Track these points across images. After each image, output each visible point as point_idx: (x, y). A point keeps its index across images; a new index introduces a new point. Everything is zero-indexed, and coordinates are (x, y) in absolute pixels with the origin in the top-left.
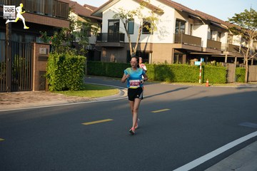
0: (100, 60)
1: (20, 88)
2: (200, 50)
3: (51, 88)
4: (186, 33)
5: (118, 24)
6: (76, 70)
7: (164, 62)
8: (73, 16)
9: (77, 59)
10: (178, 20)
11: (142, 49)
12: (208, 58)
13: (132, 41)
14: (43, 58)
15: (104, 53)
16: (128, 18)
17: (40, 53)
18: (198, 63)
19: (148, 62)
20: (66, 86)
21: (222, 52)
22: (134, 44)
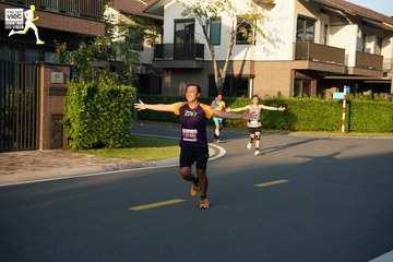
0: (160, 92)
1: (16, 144)
2: (344, 72)
3: (73, 144)
4: (317, 41)
5: (192, 27)
6: (118, 112)
7: (276, 95)
8: (111, 13)
9: (119, 92)
10: (301, 18)
11: (236, 72)
12: (358, 85)
13: (217, 58)
14: (58, 91)
15: (168, 79)
16: (210, 15)
17: (53, 80)
18: (338, 96)
19: (247, 95)
20: (100, 141)
21: (385, 74)
22: (221, 63)
